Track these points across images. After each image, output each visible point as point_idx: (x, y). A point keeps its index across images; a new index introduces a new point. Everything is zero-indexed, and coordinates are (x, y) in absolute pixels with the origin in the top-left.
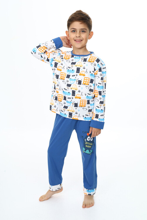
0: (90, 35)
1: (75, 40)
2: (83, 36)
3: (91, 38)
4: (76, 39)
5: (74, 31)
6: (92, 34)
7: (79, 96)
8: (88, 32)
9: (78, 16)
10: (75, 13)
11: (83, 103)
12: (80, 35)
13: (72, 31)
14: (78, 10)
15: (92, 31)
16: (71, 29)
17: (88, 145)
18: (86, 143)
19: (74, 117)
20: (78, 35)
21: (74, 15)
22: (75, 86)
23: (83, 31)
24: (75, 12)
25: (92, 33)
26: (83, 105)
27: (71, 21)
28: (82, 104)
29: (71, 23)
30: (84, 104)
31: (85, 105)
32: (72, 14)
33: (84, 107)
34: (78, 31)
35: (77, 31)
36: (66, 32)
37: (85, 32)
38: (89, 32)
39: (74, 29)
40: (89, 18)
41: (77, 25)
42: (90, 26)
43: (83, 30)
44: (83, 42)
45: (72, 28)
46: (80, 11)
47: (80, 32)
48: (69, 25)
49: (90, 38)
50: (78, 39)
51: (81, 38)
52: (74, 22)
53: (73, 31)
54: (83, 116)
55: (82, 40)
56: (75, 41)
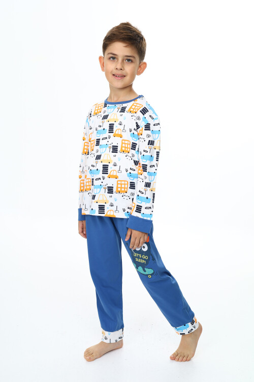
0: (141, 67)
1: (114, 75)
2: (128, 68)
3: (142, 72)
4: (115, 72)
5: (114, 58)
6: (145, 67)
7: (115, 174)
8: (138, 63)
9: (122, 33)
10: (117, 27)
11: (123, 186)
12: (123, 67)
13: (110, 58)
14: (125, 22)
15: (144, 61)
16: (109, 54)
17: (138, 257)
18: (135, 255)
19: (109, 212)
20: (119, 66)
21: (116, 31)
22: (107, 156)
23: (129, 60)
24: (118, 24)
25: (144, 65)
26: (123, 189)
27: (110, 39)
28: (121, 188)
29: (110, 44)
30: (125, 188)
31: (126, 190)
32: (113, 28)
33: (125, 194)
34: (120, 59)
35: (118, 59)
36: (100, 58)
37: (132, 61)
38: (140, 63)
39: (113, 54)
40: (142, 38)
41: (120, 49)
42: (141, 52)
43: (129, 58)
44: (127, 79)
45: (110, 52)
46: (128, 24)
47: (123, 61)
48: (105, 47)
49: (139, 73)
50: (119, 72)
51: (123, 72)
52: (114, 42)
53: (112, 57)
54: (124, 210)
55: (125, 76)
56: (113, 77)
